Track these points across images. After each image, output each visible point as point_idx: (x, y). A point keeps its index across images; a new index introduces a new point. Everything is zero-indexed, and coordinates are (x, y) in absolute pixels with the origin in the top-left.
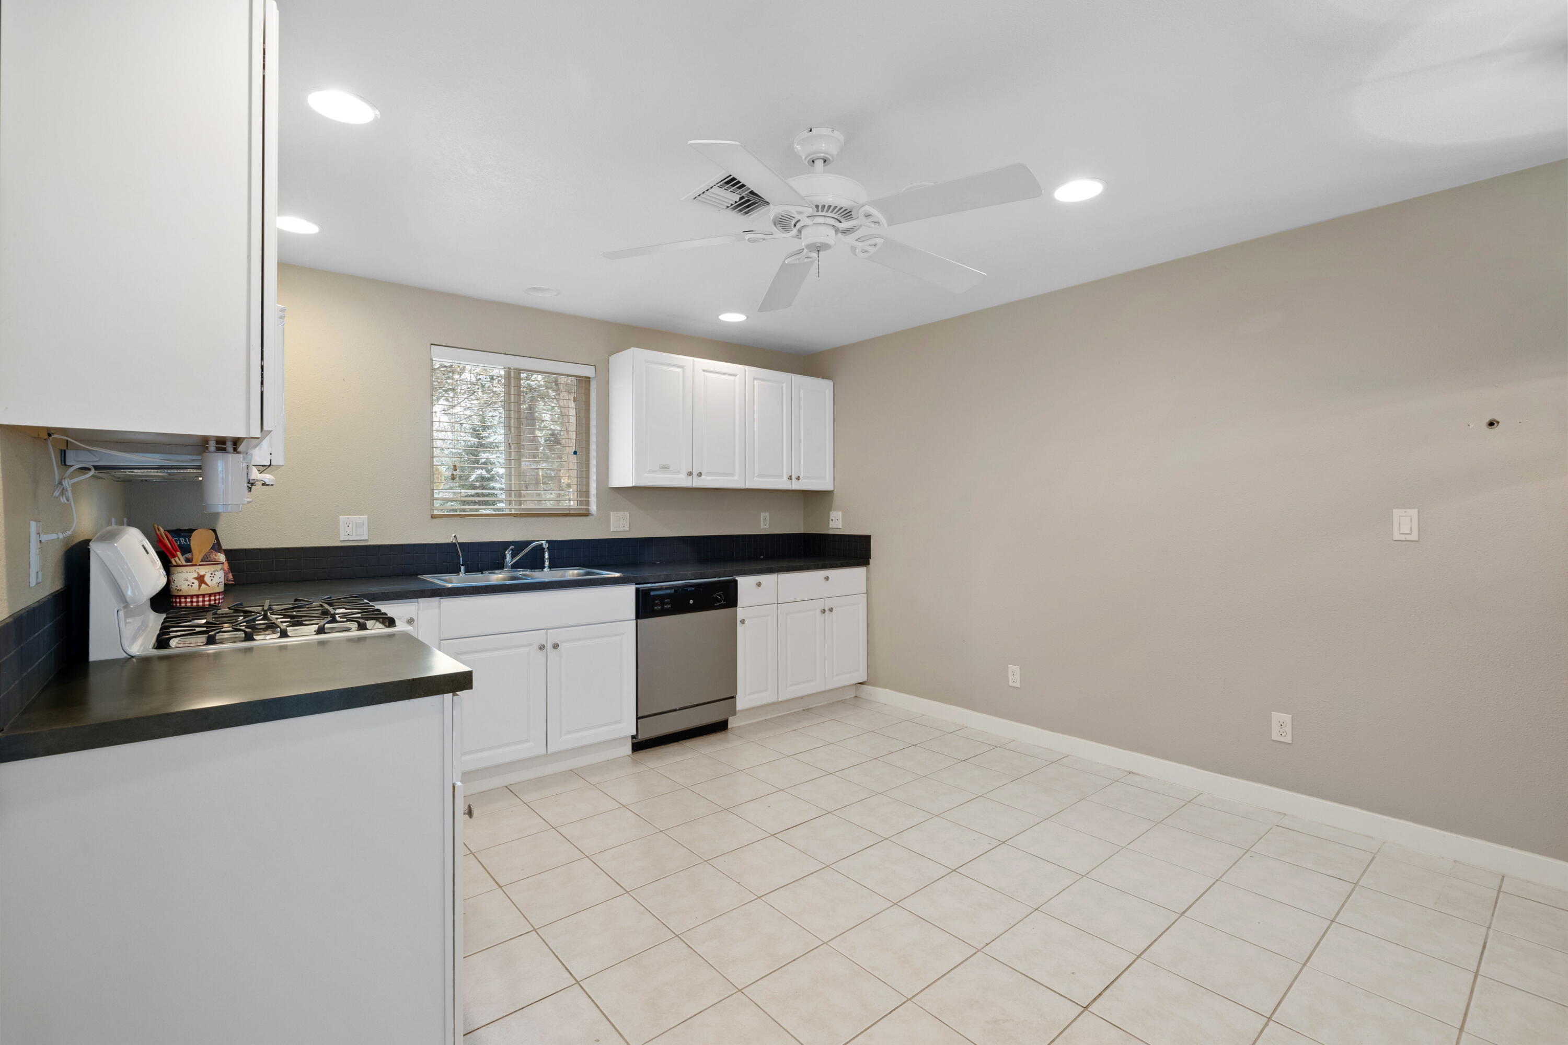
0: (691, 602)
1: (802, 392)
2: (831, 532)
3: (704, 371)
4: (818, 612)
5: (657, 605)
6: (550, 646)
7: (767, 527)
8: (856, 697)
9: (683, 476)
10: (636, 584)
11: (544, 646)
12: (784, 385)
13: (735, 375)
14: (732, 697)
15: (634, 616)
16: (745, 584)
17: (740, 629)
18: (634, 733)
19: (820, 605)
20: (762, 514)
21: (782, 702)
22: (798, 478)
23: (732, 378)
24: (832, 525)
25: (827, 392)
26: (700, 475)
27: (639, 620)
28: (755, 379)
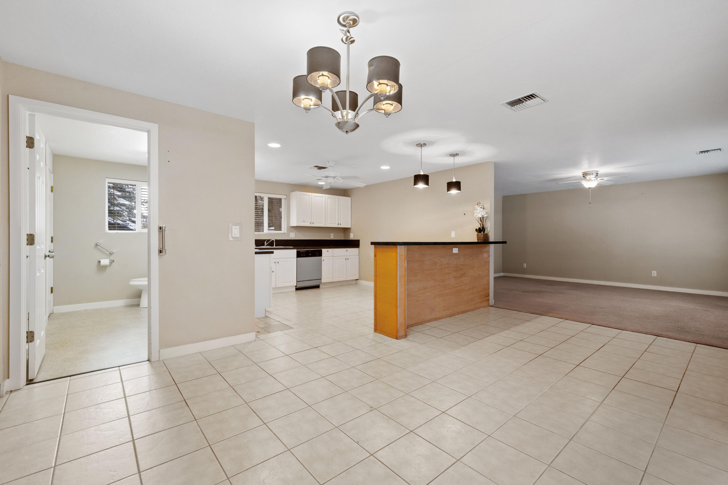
0: (310, 254)
1: (342, 201)
2: (350, 239)
3: (315, 196)
4: (344, 260)
5: (302, 255)
6: (277, 262)
7: (333, 238)
8: (356, 283)
9: (309, 223)
10: (297, 249)
11: (275, 262)
12: (337, 199)
13: (323, 197)
14: (321, 279)
15: (296, 257)
16: (324, 251)
17: (323, 262)
18: (296, 285)
19: (345, 258)
20: (331, 234)
21: (334, 282)
22: (340, 224)
23: (322, 198)
24: (351, 237)
25: (349, 200)
26: (313, 223)
27: (297, 258)
28: (328, 198)
